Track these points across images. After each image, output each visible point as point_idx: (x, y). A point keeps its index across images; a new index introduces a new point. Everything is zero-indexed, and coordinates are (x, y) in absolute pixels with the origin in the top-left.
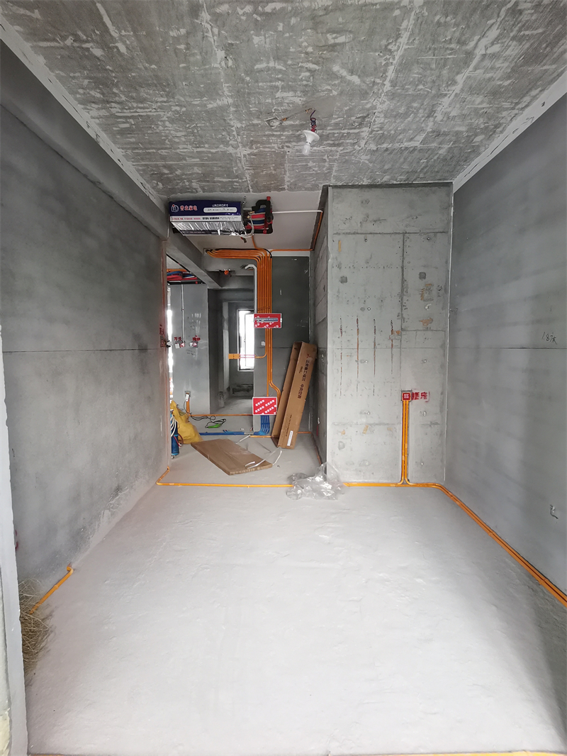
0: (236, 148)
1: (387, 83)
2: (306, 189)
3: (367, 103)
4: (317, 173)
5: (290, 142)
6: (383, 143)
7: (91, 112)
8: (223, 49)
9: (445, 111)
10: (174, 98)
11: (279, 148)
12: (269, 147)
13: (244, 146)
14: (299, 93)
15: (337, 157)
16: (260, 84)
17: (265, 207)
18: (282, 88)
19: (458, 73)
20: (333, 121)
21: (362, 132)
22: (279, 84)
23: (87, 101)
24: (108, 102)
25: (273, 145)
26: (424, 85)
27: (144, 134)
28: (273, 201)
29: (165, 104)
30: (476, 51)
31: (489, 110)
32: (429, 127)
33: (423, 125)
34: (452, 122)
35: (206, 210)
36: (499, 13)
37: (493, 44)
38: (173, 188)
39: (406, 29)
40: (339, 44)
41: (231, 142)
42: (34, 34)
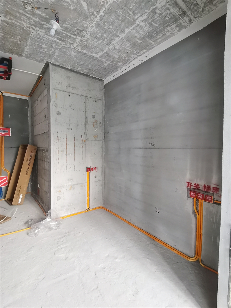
1: (98, 16)
3: (85, 23)
4: (46, 53)
5: (35, 26)
9: (115, 44)
11: (27, 27)
15: (60, 48)
26: (113, 26)
30: (137, 21)
31: (129, 52)
32: (106, 50)
33: (104, 48)
34: (115, 51)
36: (150, 8)
37: (143, 21)
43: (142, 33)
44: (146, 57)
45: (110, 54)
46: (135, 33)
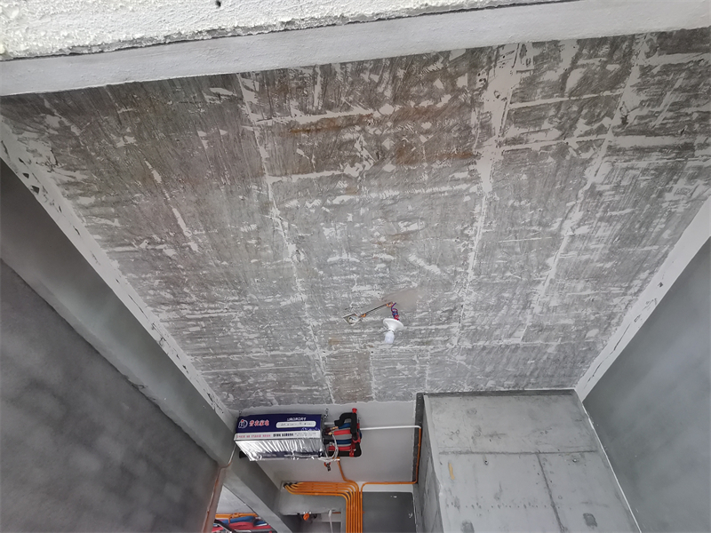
0: (314, 350)
1: (470, 271)
2: (398, 398)
3: (451, 295)
4: (408, 378)
5: (373, 341)
6: (478, 340)
7: (161, 314)
8: (294, 243)
9: (542, 301)
10: (246, 296)
11: (361, 348)
12: (349, 348)
13: (322, 347)
14: (376, 286)
15: (429, 358)
16: (335, 278)
17: (350, 421)
18: (358, 282)
19: (548, 256)
20: (418, 316)
21: (452, 327)
22: (355, 277)
23: (157, 303)
24: (179, 303)
25: (357, 345)
26: (511, 272)
27: (215, 338)
28: (361, 415)
29: (236, 303)
30: (563, 233)
31: (596, 298)
32: (528, 320)
33: (521, 318)
34: (554, 314)
35: (279, 425)
36: (577, 195)
37: (579, 225)
38: (245, 401)
39: (480, 213)
40: (412, 232)
41: (307, 343)
42: (112, 240)
43: (602, 246)
44: (661, 285)
45: (546, 323)
46: (579, 255)
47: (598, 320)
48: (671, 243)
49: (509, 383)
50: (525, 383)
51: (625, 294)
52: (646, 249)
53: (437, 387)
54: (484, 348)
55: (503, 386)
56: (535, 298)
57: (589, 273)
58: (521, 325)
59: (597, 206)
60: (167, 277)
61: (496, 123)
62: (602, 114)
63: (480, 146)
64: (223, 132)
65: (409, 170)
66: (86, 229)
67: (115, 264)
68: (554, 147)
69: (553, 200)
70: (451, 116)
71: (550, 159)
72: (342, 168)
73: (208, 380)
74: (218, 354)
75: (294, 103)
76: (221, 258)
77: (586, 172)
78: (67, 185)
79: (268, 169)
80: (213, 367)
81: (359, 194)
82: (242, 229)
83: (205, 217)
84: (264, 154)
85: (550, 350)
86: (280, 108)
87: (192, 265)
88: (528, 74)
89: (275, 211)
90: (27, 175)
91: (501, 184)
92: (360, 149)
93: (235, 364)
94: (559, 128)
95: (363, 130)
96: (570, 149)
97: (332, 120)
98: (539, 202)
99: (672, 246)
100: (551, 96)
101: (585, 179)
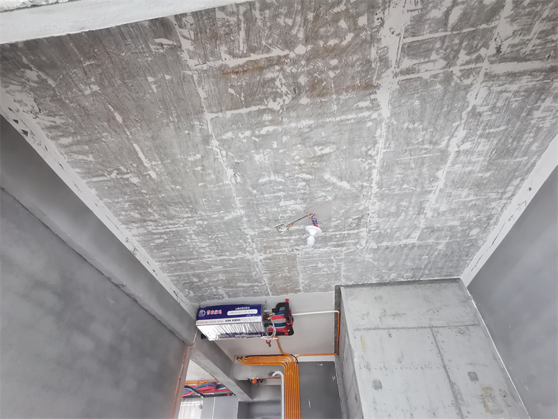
0: (253, 254)
1: (374, 185)
2: (320, 290)
3: (360, 205)
4: (328, 274)
5: (298, 245)
6: (382, 241)
7: (132, 230)
8: (231, 168)
9: (434, 207)
10: (197, 213)
11: (289, 251)
12: (280, 251)
13: (259, 252)
14: (299, 201)
15: (343, 257)
16: (266, 196)
17: (284, 309)
18: (284, 198)
19: (438, 170)
20: (333, 224)
21: (361, 232)
22: (281, 194)
23: (129, 222)
24: (145, 221)
25: (284, 249)
26: (408, 184)
27: (175, 247)
28: (291, 304)
29: (190, 219)
30: (450, 149)
31: (478, 203)
32: (422, 224)
33: (416, 222)
34: (443, 217)
35: (229, 313)
36: (461, 116)
37: (463, 142)
38: (202, 296)
39: (380, 136)
40: (326, 155)
41: (247, 249)
42: (89, 173)
43: (482, 158)
44: (530, 189)
45: (437, 225)
46: (463, 167)
47: (479, 221)
48: (538, 154)
49: (408, 274)
50: (420, 274)
51: (501, 199)
52: (518, 159)
53: (351, 280)
54: (387, 247)
55: (403, 277)
56: (427, 206)
57: (472, 181)
58: (416, 227)
59: (477, 125)
60: (133, 200)
61: (393, 56)
62: (480, 45)
63: (379, 77)
64: (168, 77)
65: (321, 102)
66: (68, 164)
67: (94, 192)
68: (441, 75)
69: (441, 121)
70: (354, 53)
71: (438, 86)
72: (266, 103)
73: (172, 281)
74: (179, 260)
75: (223, 48)
76: (175, 183)
77: (468, 95)
78: (50, 128)
79: (206, 107)
80: (176, 270)
81: (281, 125)
82: (190, 159)
83: (160, 150)
84: (203, 94)
85: (440, 247)
86: (213, 54)
87: (153, 190)
88: (416, 13)
89: (215, 143)
90: (16, 121)
91: (397, 110)
92: (280, 86)
93: (192, 268)
94: (445, 58)
95: (282, 69)
96: (454, 77)
97: (256, 62)
98: (430, 124)
99: (539, 156)
100: (437, 31)
101: (468, 102)
